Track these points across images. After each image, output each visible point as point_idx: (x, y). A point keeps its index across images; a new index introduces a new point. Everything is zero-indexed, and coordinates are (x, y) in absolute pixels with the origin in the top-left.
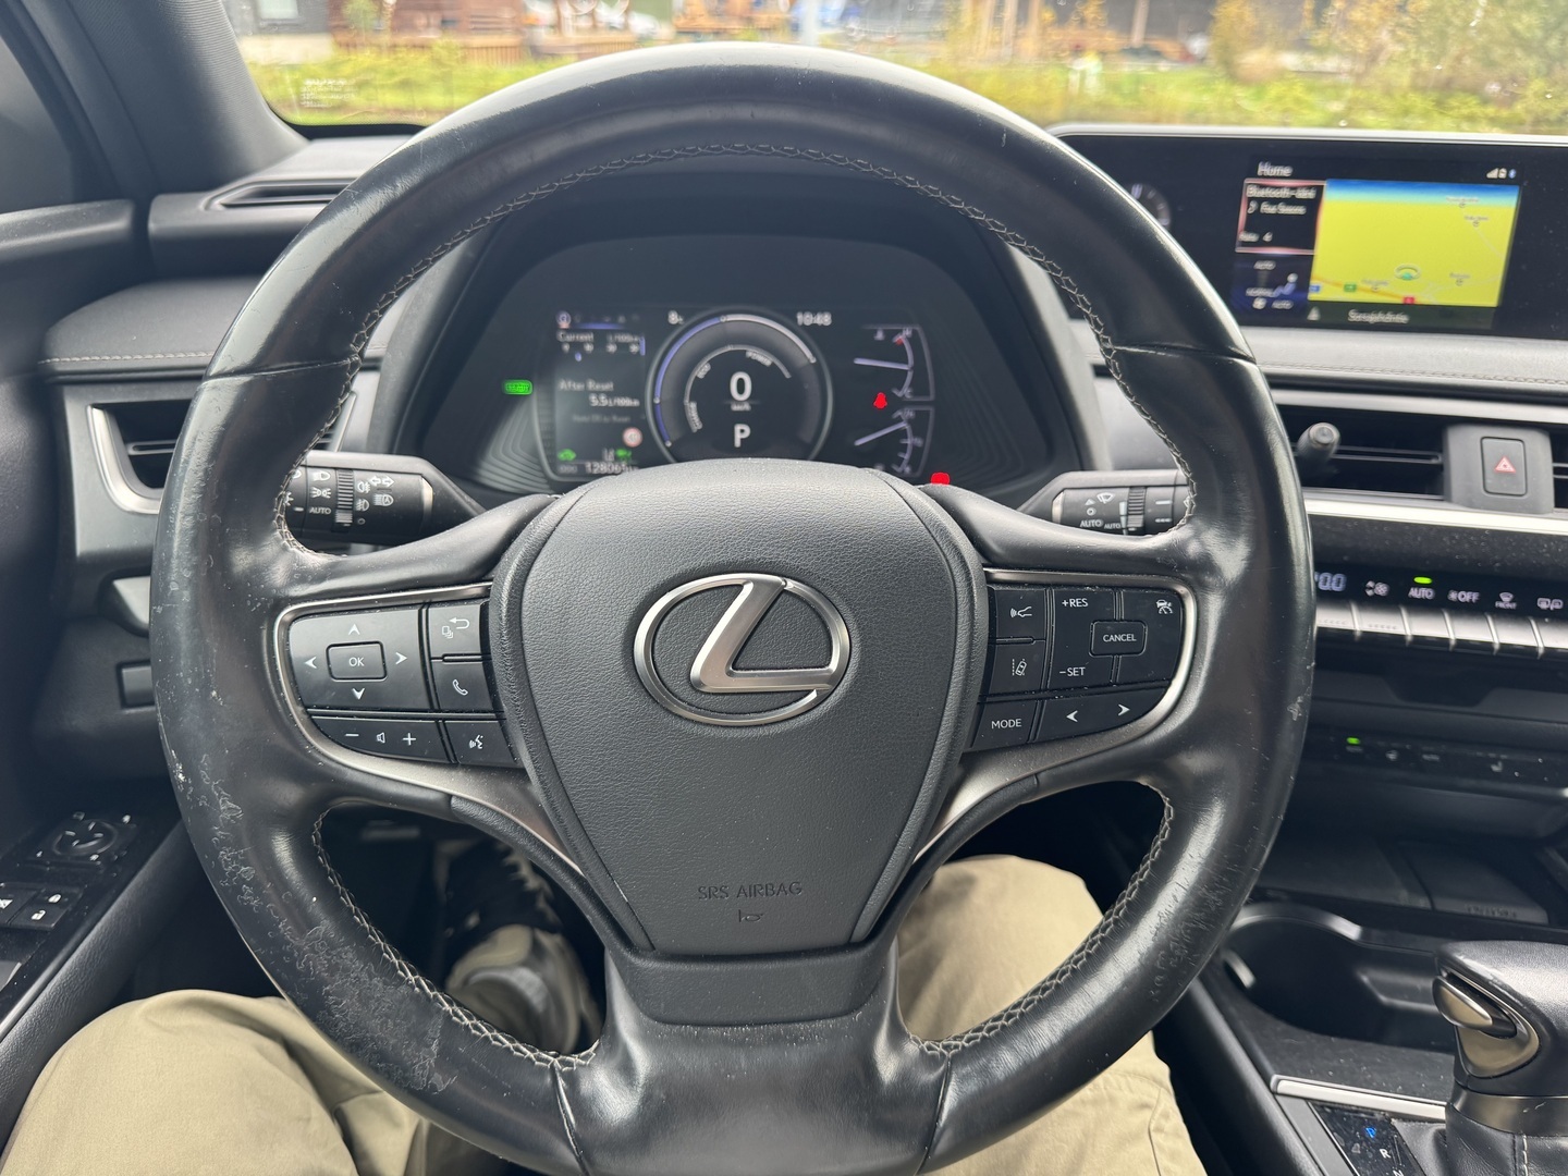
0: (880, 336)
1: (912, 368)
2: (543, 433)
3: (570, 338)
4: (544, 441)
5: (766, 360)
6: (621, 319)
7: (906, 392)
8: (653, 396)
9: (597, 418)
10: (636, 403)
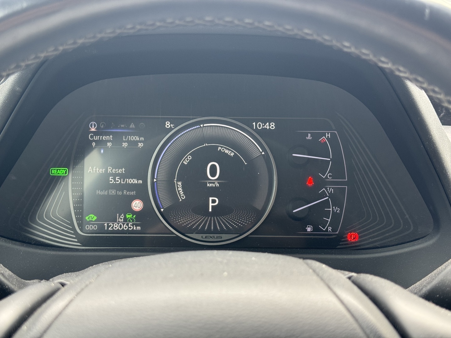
0: (309, 137)
1: (331, 160)
2: (74, 203)
3: (96, 138)
4: (75, 208)
5: (230, 153)
6: (132, 126)
7: (327, 175)
8: (153, 177)
9: (113, 192)
10: (140, 182)
